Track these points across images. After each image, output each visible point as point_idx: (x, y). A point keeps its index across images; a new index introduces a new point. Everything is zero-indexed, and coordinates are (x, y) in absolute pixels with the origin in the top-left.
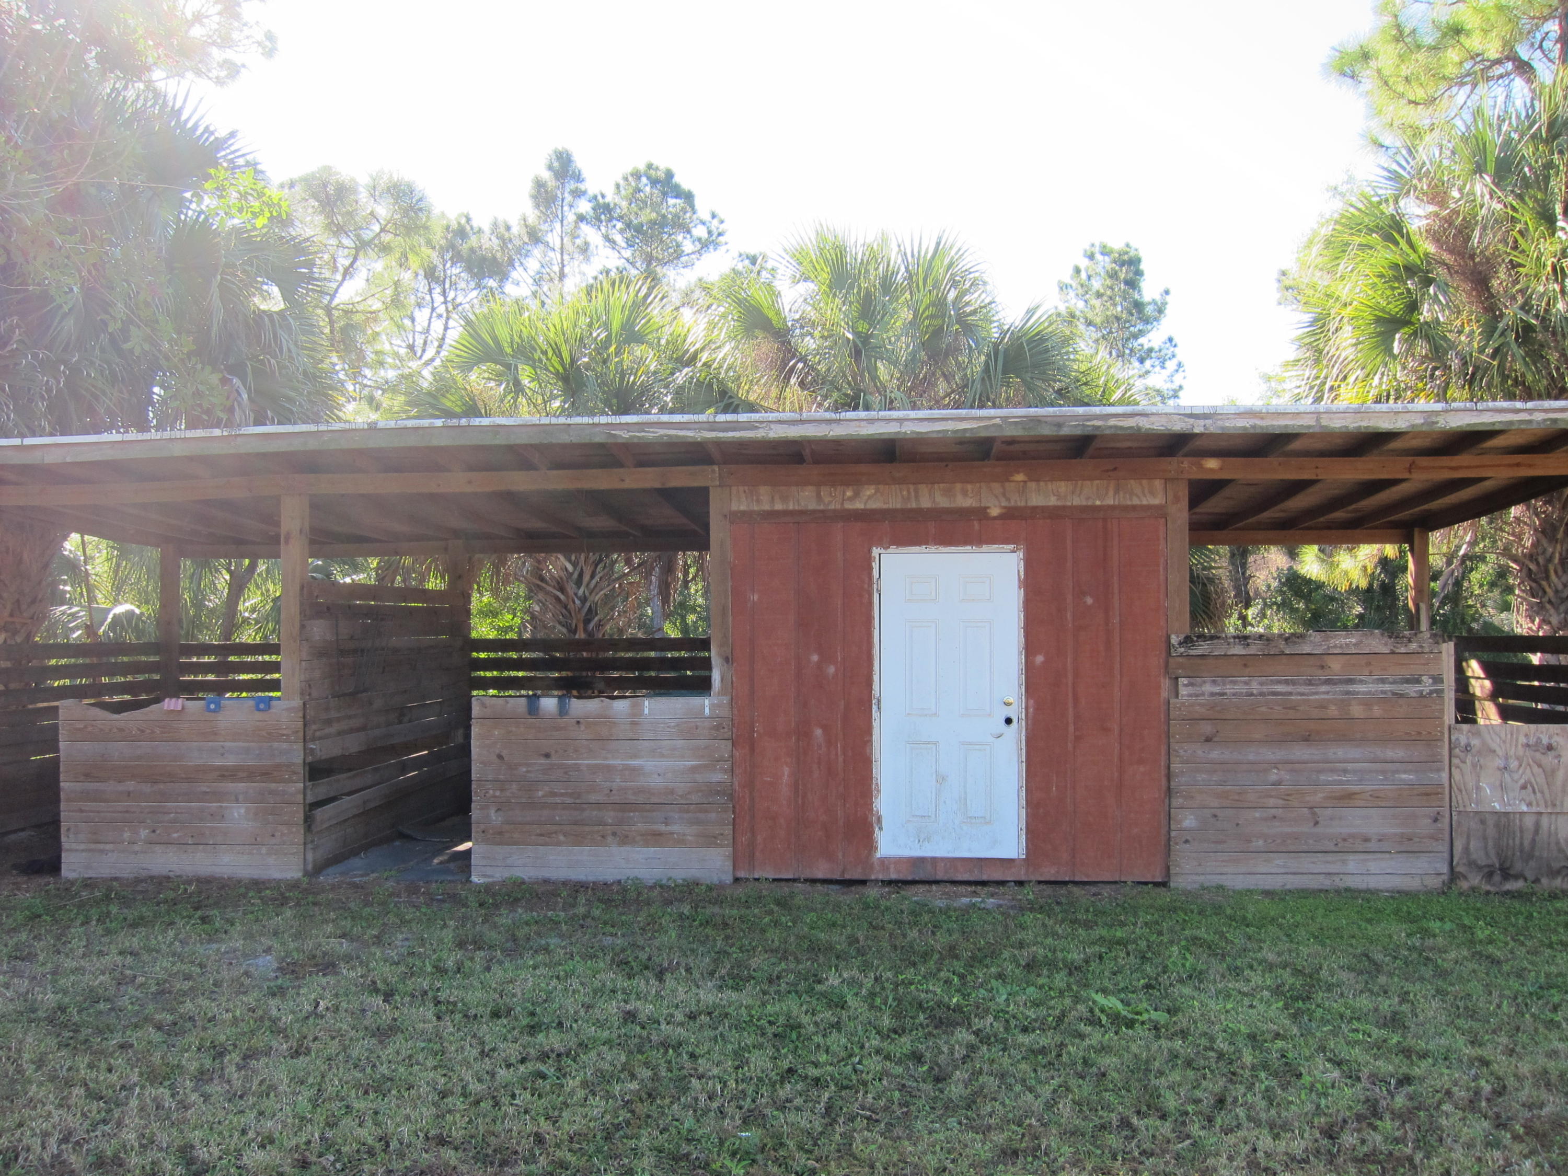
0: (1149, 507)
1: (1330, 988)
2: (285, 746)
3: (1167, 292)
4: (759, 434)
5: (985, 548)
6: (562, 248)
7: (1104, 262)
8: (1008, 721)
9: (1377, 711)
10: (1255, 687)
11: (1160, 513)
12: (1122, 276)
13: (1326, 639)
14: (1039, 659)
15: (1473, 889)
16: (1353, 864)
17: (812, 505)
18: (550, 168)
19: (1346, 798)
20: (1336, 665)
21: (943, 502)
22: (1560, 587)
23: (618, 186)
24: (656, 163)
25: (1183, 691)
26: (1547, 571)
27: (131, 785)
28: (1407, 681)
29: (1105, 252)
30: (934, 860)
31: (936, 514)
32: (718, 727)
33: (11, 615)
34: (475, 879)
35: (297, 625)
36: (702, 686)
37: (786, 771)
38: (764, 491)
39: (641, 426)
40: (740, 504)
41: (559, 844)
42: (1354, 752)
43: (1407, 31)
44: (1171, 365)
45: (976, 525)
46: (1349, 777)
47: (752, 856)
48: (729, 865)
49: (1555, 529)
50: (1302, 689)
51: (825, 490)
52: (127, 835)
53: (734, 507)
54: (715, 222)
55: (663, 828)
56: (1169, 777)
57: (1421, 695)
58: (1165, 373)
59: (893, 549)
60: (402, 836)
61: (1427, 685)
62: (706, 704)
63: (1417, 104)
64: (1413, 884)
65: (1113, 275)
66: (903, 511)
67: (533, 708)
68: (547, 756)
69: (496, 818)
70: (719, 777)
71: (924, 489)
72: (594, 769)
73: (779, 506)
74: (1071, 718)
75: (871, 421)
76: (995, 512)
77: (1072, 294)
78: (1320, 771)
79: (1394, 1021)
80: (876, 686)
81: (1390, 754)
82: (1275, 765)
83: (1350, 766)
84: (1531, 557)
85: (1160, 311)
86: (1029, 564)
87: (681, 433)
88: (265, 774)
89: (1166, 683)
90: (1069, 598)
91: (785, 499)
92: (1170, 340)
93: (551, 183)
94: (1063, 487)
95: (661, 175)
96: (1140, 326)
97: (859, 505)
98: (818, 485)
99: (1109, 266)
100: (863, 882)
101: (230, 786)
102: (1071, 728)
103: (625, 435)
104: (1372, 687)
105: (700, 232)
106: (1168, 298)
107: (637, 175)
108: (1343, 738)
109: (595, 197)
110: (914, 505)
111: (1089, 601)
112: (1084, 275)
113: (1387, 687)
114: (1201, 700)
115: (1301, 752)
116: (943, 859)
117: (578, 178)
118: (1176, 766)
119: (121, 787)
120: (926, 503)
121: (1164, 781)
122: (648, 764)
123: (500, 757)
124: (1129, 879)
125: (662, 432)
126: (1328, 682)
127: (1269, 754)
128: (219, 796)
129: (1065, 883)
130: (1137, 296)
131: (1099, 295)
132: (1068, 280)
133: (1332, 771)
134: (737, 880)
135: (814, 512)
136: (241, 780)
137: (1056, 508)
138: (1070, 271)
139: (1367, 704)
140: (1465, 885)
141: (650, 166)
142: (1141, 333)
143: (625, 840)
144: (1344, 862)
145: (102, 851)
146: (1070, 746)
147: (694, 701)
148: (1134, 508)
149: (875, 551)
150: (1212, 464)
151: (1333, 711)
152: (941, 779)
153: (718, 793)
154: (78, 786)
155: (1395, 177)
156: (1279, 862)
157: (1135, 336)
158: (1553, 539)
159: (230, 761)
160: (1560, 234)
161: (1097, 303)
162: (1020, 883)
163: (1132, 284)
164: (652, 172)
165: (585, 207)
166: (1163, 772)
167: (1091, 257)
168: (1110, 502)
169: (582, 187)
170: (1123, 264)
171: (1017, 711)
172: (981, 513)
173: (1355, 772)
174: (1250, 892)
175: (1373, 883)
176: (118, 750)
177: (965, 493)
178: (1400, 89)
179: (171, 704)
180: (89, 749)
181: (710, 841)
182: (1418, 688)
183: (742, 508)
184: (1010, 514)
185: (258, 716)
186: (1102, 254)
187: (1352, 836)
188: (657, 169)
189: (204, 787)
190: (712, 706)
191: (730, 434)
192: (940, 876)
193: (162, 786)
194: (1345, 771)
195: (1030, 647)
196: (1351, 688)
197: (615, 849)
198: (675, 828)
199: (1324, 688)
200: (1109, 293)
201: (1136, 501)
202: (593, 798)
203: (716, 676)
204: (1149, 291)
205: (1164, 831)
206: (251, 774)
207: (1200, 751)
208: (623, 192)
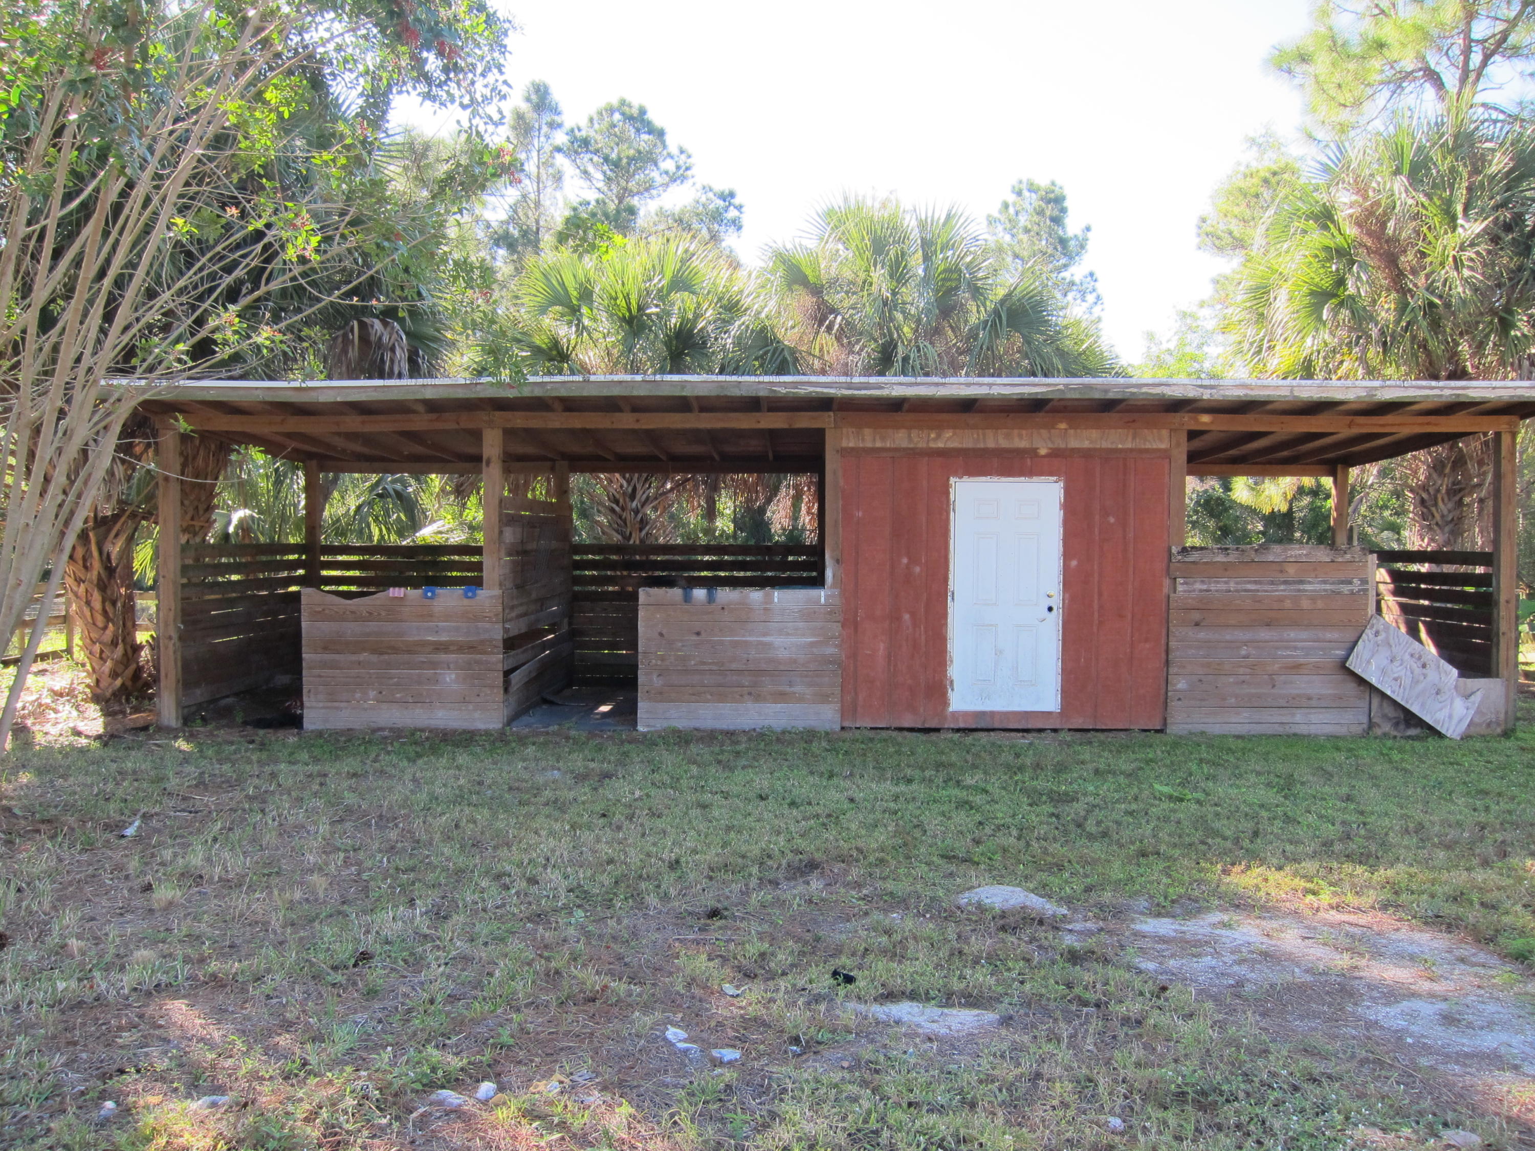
0: (1159, 450)
1: (1303, 784)
2: (487, 625)
3: (1088, 229)
4: (884, 393)
5: (1035, 479)
6: (538, 177)
7: (1031, 200)
8: (1050, 609)
9: (1320, 604)
10: (1232, 586)
11: (1165, 455)
12: (1048, 213)
13: (1285, 550)
14: (1074, 563)
15: (1385, 734)
16: (1299, 717)
17: (905, 444)
18: (528, 100)
19: (1296, 668)
20: (1291, 570)
21: (1004, 443)
22: (1445, 512)
23: (591, 120)
24: (629, 98)
25: (1180, 588)
26: (1436, 499)
27: (364, 656)
28: (1342, 582)
29: (1032, 188)
30: (992, 714)
31: (999, 453)
32: (830, 613)
33: (192, 519)
34: (641, 728)
35: (496, 531)
36: (818, 582)
37: (882, 646)
38: (867, 432)
39: (795, 384)
40: (850, 442)
41: (707, 701)
42: (1304, 635)
43: (1340, 43)
44: (1091, 298)
45: (1029, 461)
46: (1298, 653)
47: (855, 710)
48: (838, 717)
49: (1444, 466)
50: (1266, 587)
51: (914, 433)
52: (358, 695)
53: (844, 444)
54: (683, 157)
55: (788, 689)
56: (1167, 652)
57: (1352, 593)
58: (1085, 305)
59: (965, 478)
60: (545, 701)
61: (1356, 585)
62: (822, 595)
63: (1345, 106)
64: (1343, 731)
65: (1040, 213)
66: (974, 450)
67: (687, 599)
68: (698, 634)
69: (657, 682)
70: (830, 650)
71: (990, 433)
72: (735, 644)
73: (879, 444)
74: (1096, 606)
75: (968, 385)
76: (1043, 452)
77: (1000, 228)
78: (1278, 648)
79: (1349, 798)
80: (950, 582)
81: (1329, 636)
82: (1245, 643)
83: (1300, 644)
84: (1424, 488)
85: (1082, 247)
86: (1068, 492)
87: (825, 390)
88: (471, 648)
89: (1167, 582)
90: (1097, 517)
91: (883, 439)
92: (1091, 275)
93: (531, 115)
94: (1094, 433)
95: (635, 112)
96: (1063, 261)
97: (941, 445)
98: (909, 428)
99: (1036, 204)
100: (937, 730)
101: (443, 657)
102: (1096, 615)
103: (783, 391)
104: (1317, 587)
105: (668, 165)
106: (1090, 235)
107: (611, 111)
108: (1295, 624)
109: (572, 131)
110: (981, 445)
111: (1112, 520)
112: (1011, 210)
113: (1328, 587)
114: (1193, 595)
115: (1264, 634)
116: (999, 713)
117: (556, 111)
118: (1172, 644)
119: (354, 658)
120: (991, 444)
121: (1163, 656)
122: (777, 640)
123: (661, 635)
124: (1136, 727)
125: (811, 389)
126: (1285, 582)
127: (1241, 635)
128: (434, 665)
129: (1088, 730)
130: (1060, 233)
131: (1027, 231)
132: (996, 214)
133: (1287, 648)
134: (843, 728)
135: (905, 449)
136: (452, 652)
137: (1089, 449)
138: (998, 206)
139: (1313, 599)
140: (1378, 732)
141: (623, 102)
142: (1065, 266)
143: (758, 698)
144: (1293, 715)
145: (337, 708)
146: (1095, 629)
147: (812, 593)
148: (1147, 451)
149: (952, 480)
150: (1205, 418)
151: (1288, 604)
152: (999, 652)
153: (830, 662)
154: (318, 657)
155: (1326, 169)
156: (1245, 714)
157: (1059, 270)
158: (1441, 474)
159: (444, 638)
160: (1460, 230)
161: (1025, 238)
162: (1055, 731)
163: (1057, 220)
164: (626, 109)
165: (560, 138)
166: (1163, 648)
167: (1019, 193)
168: (1129, 445)
169: (558, 119)
170: (1049, 202)
171: (1057, 602)
172: (1032, 452)
173: (1302, 649)
174: (1225, 736)
175: (1313, 730)
176: (352, 629)
177: (1020, 437)
178: (1332, 93)
179: (395, 592)
180: (327, 628)
181: (824, 698)
182: (1350, 587)
183: (851, 445)
184: (1056, 454)
185: (466, 602)
186: (1030, 191)
187: (1299, 696)
188: (630, 106)
189: (422, 658)
190: (827, 597)
191: (863, 392)
192: (997, 726)
193: (386, 657)
194: (1296, 648)
195: (1067, 555)
196: (1301, 587)
197: (750, 705)
198: (798, 689)
199: (1282, 587)
200: (1036, 228)
201: (1148, 446)
202: (734, 666)
203: (829, 574)
204: (1072, 227)
205: (1163, 691)
206: (461, 648)
207: (1191, 633)
208: (596, 126)
